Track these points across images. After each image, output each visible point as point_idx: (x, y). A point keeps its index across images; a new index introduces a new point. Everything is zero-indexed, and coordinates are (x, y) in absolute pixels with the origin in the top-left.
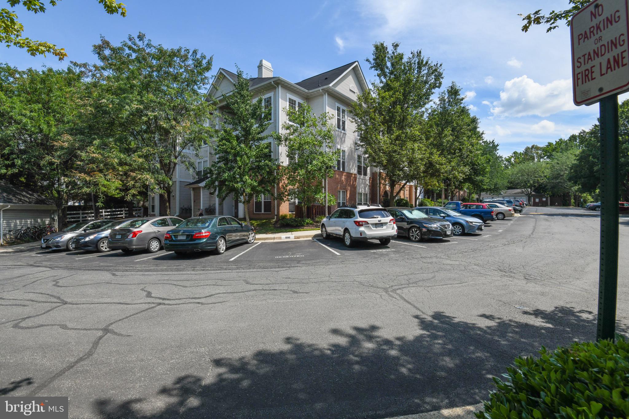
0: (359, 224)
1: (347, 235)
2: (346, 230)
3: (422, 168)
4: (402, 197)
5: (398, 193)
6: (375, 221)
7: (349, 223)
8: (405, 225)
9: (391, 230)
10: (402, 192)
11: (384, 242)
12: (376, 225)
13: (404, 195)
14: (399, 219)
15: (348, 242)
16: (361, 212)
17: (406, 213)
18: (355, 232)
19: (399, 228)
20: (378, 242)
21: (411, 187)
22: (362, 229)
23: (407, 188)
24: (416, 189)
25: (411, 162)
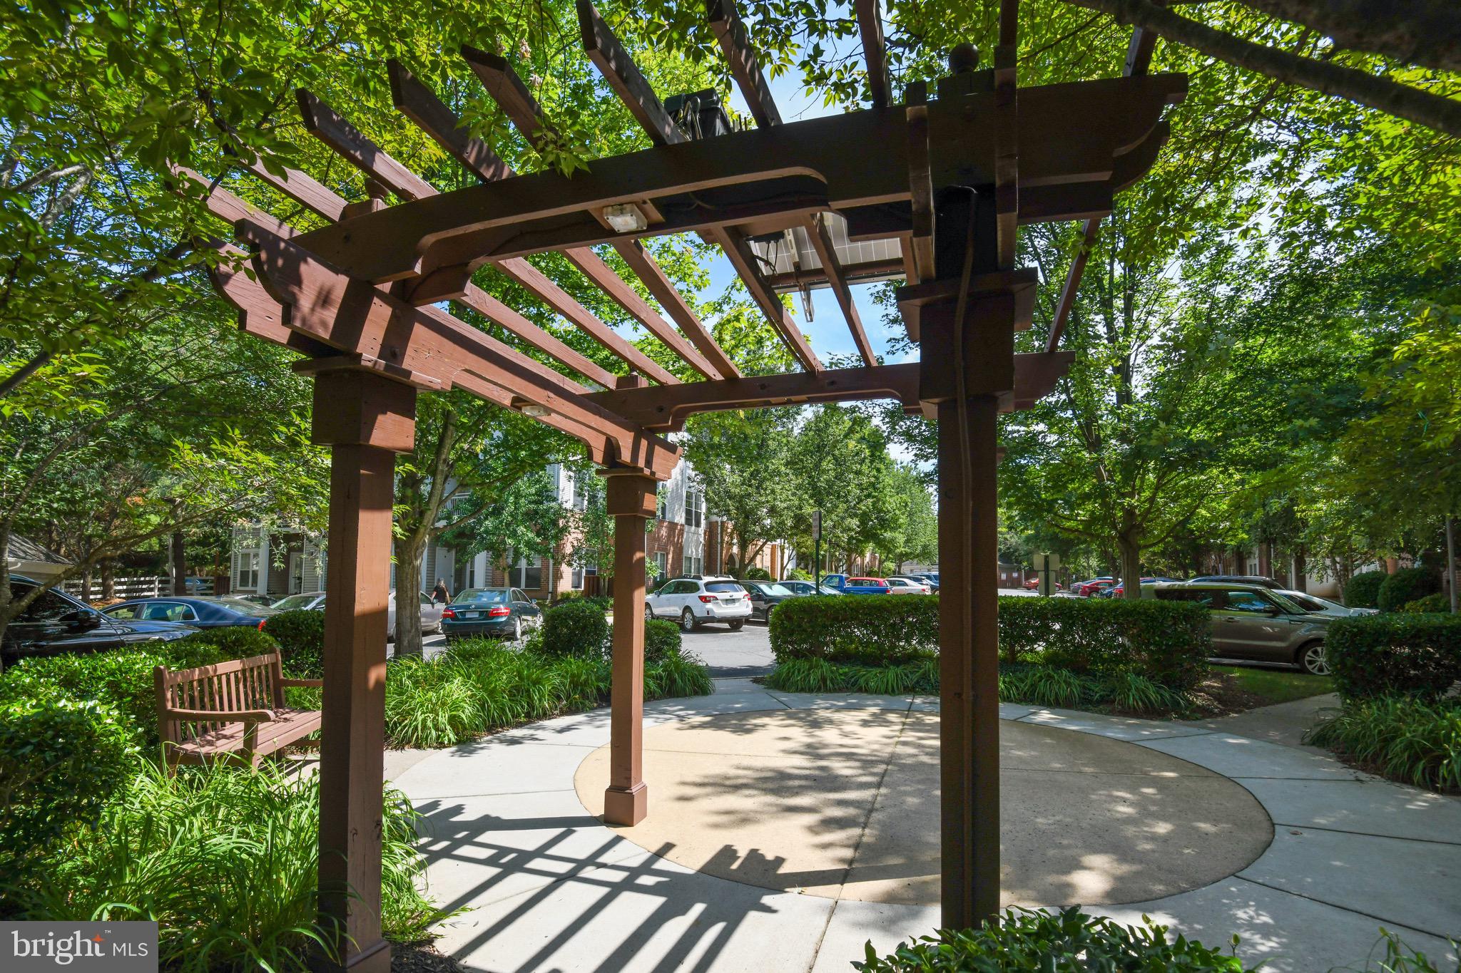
0: (704, 599)
1: (688, 615)
2: (687, 609)
3: (789, 523)
4: (759, 566)
5: (753, 559)
6: (726, 596)
7: (691, 599)
8: (763, 605)
9: (744, 607)
10: (759, 557)
11: (735, 624)
12: (727, 601)
13: (763, 562)
14: (757, 596)
15: (689, 625)
16: (707, 585)
17: (764, 587)
18: (700, 610)
19: (755, 609)
20: (726, 626)
21: (773, 548)
22: (709, 606)
23: (767, 550)
24: (783, 553)
25: (773, 511)
